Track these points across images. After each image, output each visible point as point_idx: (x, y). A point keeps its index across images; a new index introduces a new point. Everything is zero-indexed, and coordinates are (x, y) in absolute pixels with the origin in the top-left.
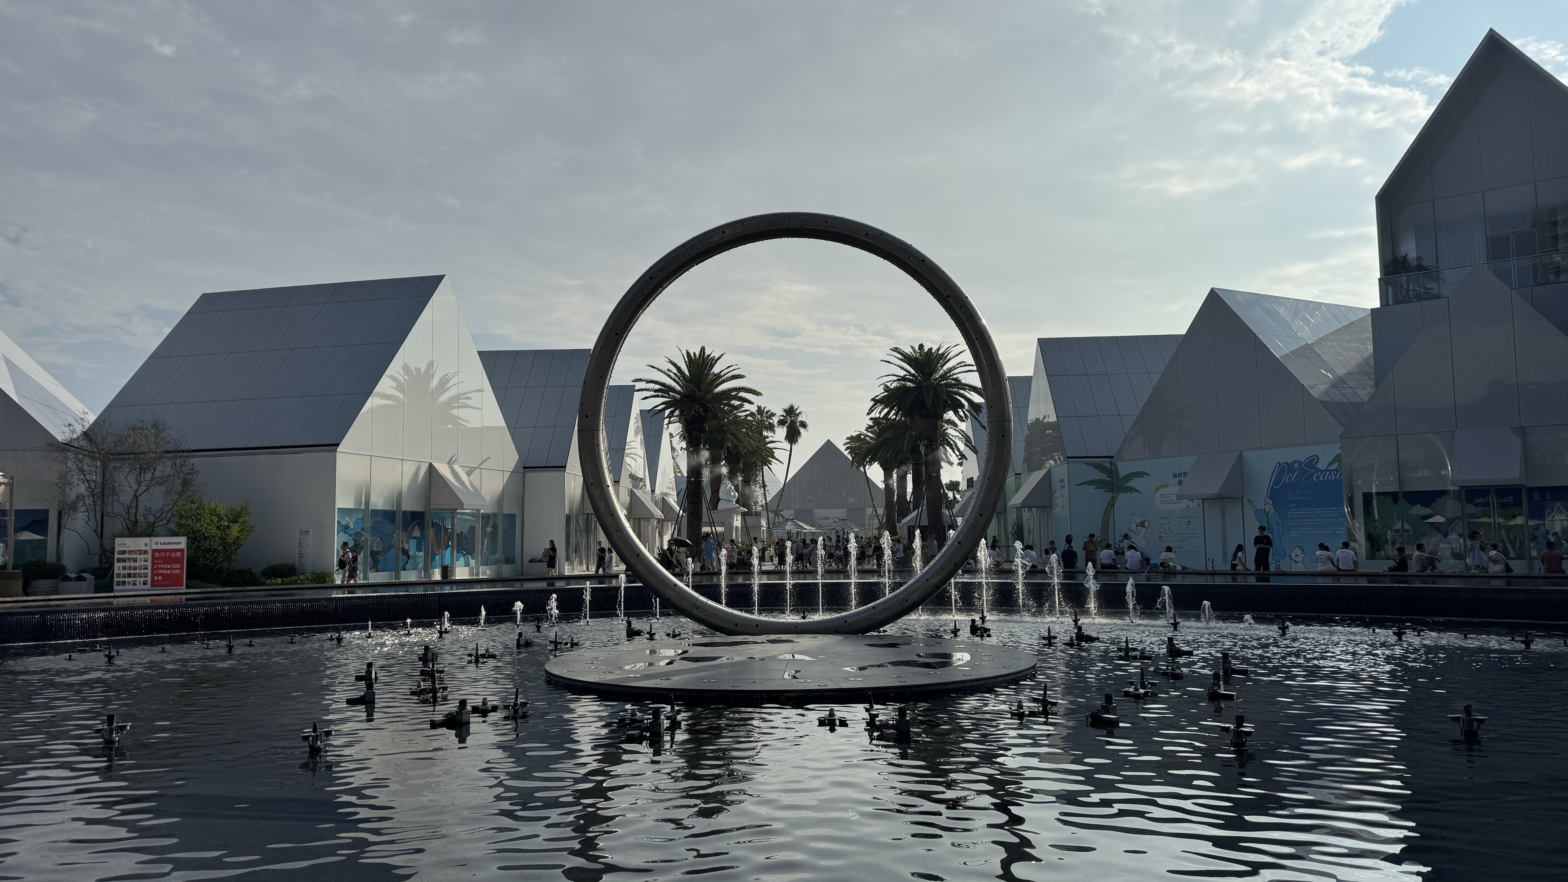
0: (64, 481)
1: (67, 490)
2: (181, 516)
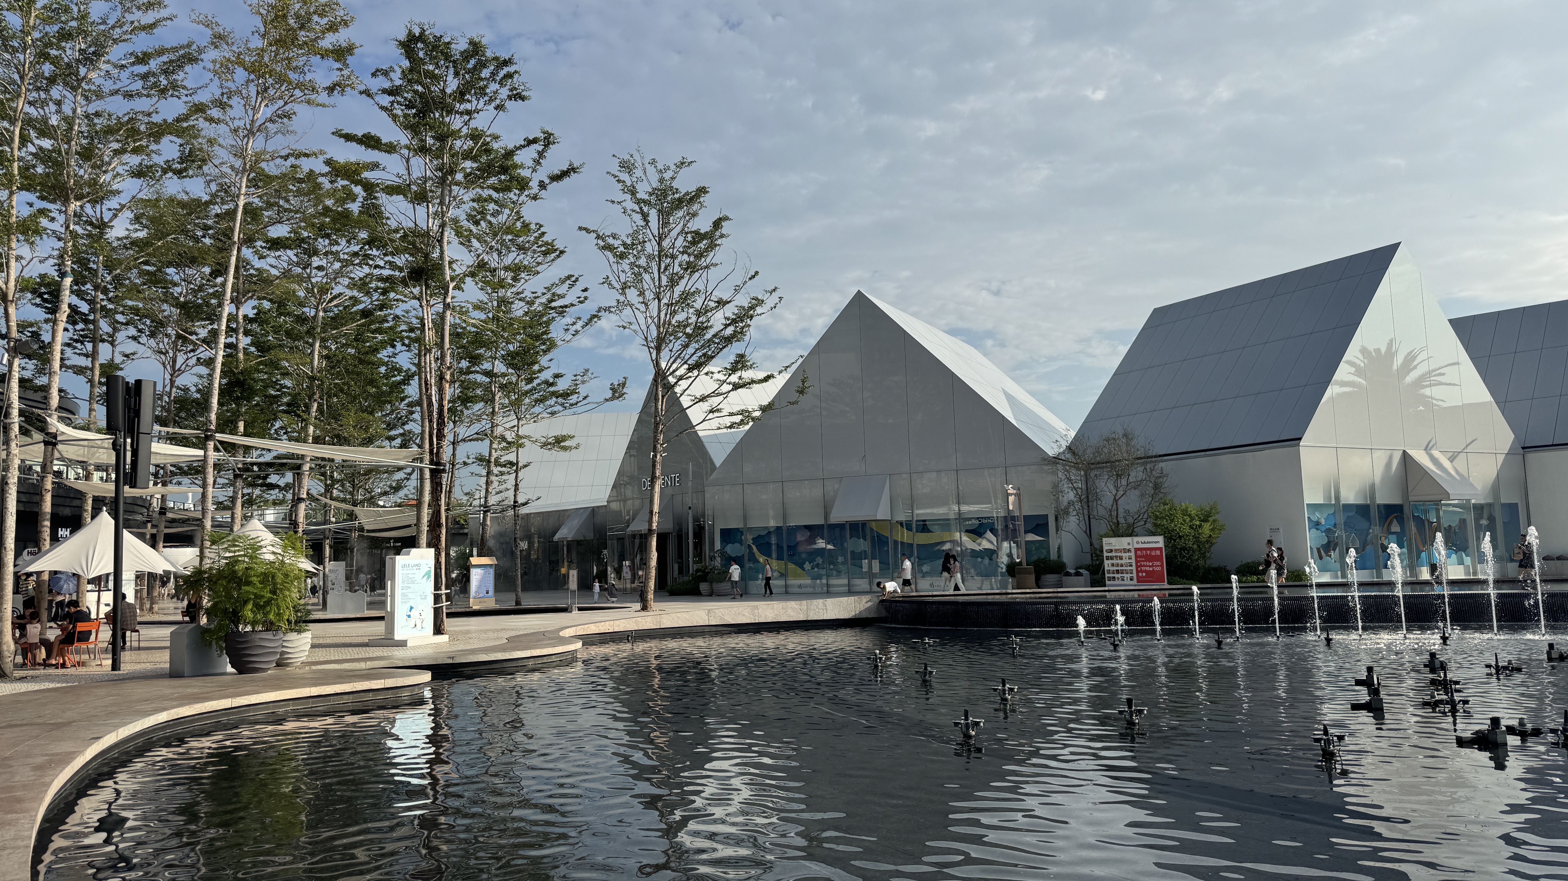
0: (1056, 490)
1: (1060, 497)
2: (1157, 517)
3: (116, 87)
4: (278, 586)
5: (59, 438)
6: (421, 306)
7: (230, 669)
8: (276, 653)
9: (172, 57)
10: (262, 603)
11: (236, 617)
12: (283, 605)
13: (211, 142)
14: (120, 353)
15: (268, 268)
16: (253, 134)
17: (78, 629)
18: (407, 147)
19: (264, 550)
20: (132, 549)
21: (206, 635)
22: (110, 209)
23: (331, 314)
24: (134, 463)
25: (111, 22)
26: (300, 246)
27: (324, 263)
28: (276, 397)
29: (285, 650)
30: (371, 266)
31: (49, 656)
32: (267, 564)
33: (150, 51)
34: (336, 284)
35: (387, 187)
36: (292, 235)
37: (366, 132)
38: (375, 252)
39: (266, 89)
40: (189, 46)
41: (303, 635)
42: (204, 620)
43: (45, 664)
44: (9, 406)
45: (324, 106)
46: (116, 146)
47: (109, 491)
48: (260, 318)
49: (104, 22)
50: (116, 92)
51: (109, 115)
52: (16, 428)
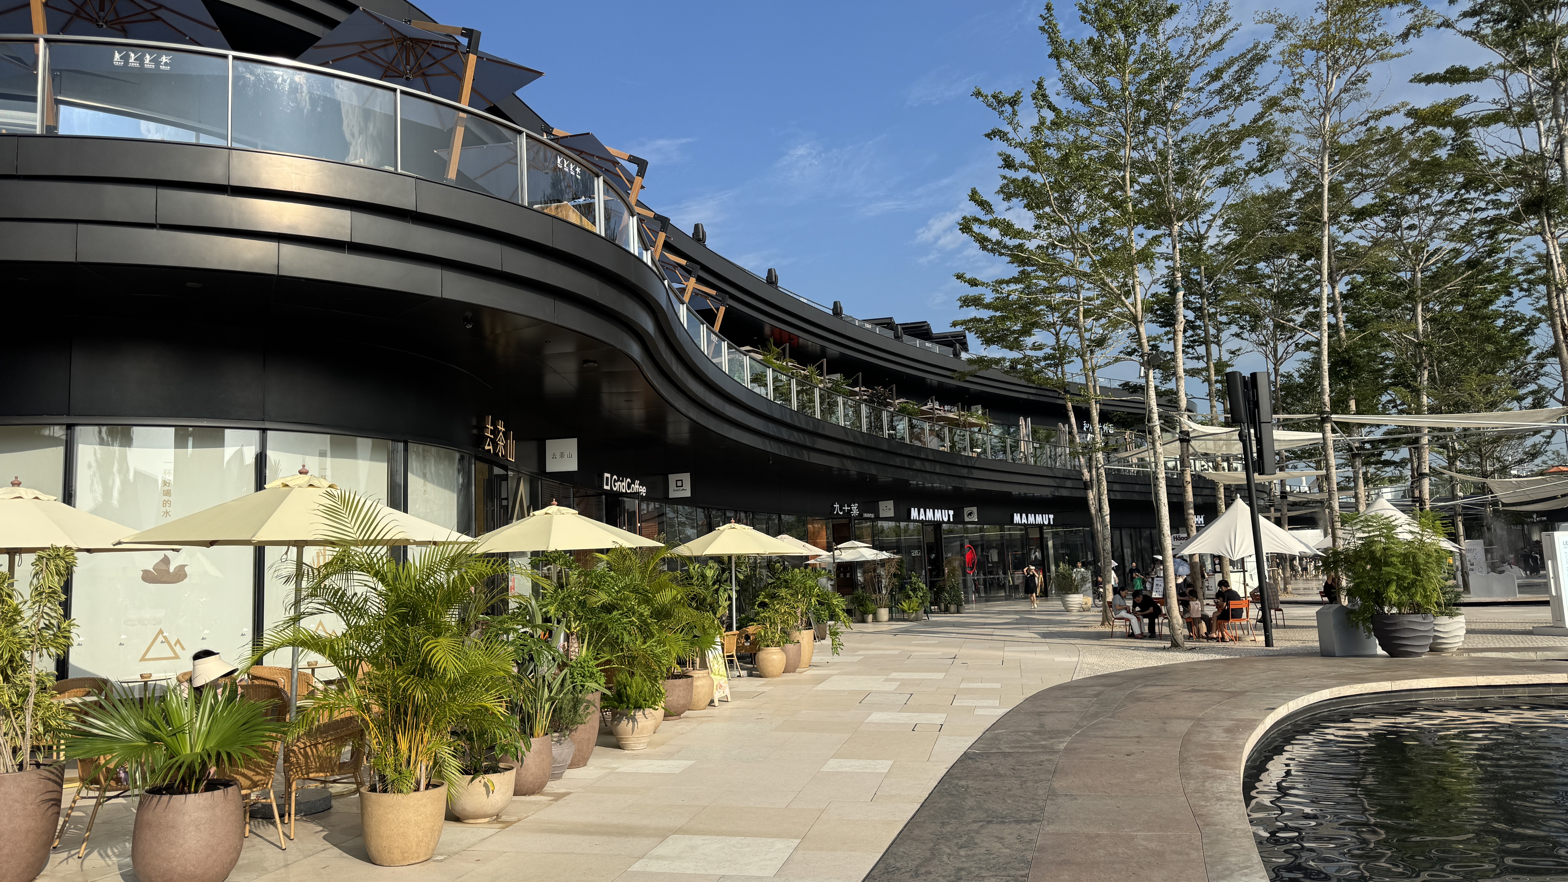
3: (1198, 110)
4: (1422, 567)
5: (1191, 435)
6: (1545, 241)
7: (1380, 651)
8: (1429, 637)
9: (1242, 64)
10: (1406, 585)
11: (1379, 599)
12: (1430, 587)
13: (1286, 131)
14: (1227, 351)
15: (1357, 240)
16: (1329, 110)
17: (1232, 607)
18: (1502, 67)
19: (1399, 530)
20: (1268, 532)
21: (1352, 616)
22: (1204, 222)
23: (1429, 274)
24: (1260, 452)
25: (1186, 53)
26: (1387, 210)
27: (1415, 221)
28: (1380, 370)
29: (1436, 634)
30: (1470, 211)
31: (1209, 629)
32: (1405, 544)
33: (1221, 65)
34: (1431, 240)
35: (1482, 118)
36: (1377, 200)
37: (1449, 66)
38: (1473, 194)
39: (1336, 61)
40: (1255, 47)
41: (1456, 619)
42: (1345, 601)
43: (1208, 638)
44: (1150, 411)
45: (1399, 55)
46: (1203, 162)
47: (1242, 479)
48: (1353, 294)
49: (1181, 56)
50: (1198, 114)
51: (1194, 138)
52: (1158, 430)
